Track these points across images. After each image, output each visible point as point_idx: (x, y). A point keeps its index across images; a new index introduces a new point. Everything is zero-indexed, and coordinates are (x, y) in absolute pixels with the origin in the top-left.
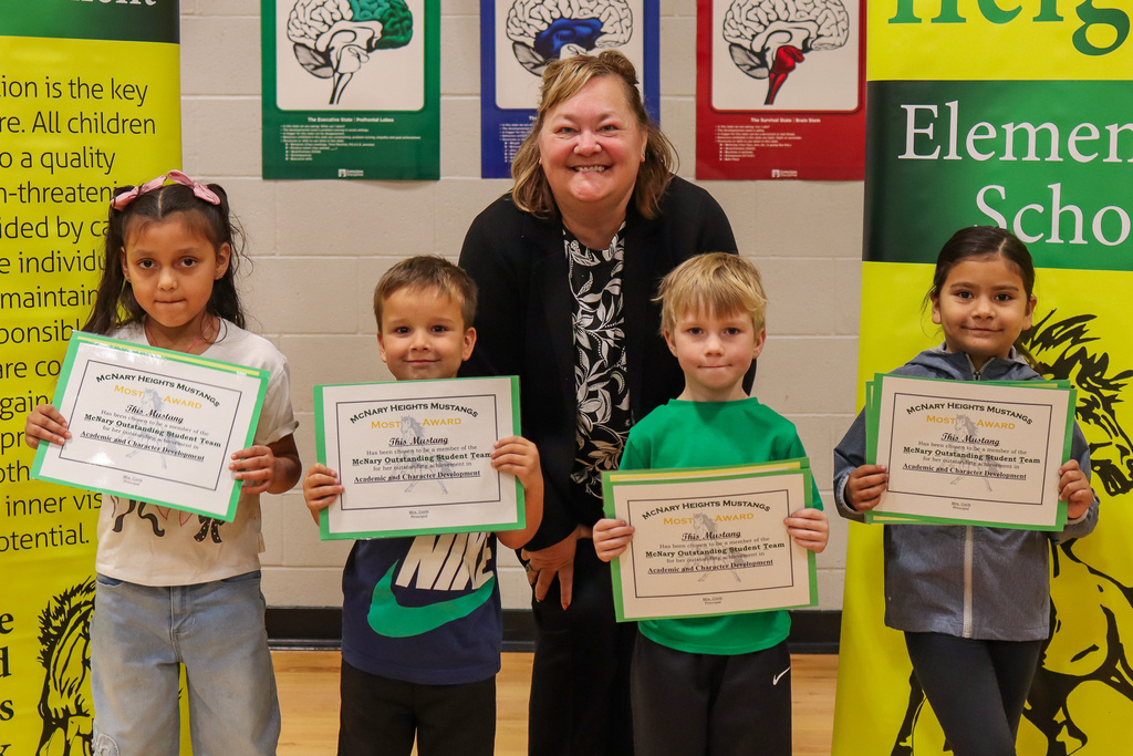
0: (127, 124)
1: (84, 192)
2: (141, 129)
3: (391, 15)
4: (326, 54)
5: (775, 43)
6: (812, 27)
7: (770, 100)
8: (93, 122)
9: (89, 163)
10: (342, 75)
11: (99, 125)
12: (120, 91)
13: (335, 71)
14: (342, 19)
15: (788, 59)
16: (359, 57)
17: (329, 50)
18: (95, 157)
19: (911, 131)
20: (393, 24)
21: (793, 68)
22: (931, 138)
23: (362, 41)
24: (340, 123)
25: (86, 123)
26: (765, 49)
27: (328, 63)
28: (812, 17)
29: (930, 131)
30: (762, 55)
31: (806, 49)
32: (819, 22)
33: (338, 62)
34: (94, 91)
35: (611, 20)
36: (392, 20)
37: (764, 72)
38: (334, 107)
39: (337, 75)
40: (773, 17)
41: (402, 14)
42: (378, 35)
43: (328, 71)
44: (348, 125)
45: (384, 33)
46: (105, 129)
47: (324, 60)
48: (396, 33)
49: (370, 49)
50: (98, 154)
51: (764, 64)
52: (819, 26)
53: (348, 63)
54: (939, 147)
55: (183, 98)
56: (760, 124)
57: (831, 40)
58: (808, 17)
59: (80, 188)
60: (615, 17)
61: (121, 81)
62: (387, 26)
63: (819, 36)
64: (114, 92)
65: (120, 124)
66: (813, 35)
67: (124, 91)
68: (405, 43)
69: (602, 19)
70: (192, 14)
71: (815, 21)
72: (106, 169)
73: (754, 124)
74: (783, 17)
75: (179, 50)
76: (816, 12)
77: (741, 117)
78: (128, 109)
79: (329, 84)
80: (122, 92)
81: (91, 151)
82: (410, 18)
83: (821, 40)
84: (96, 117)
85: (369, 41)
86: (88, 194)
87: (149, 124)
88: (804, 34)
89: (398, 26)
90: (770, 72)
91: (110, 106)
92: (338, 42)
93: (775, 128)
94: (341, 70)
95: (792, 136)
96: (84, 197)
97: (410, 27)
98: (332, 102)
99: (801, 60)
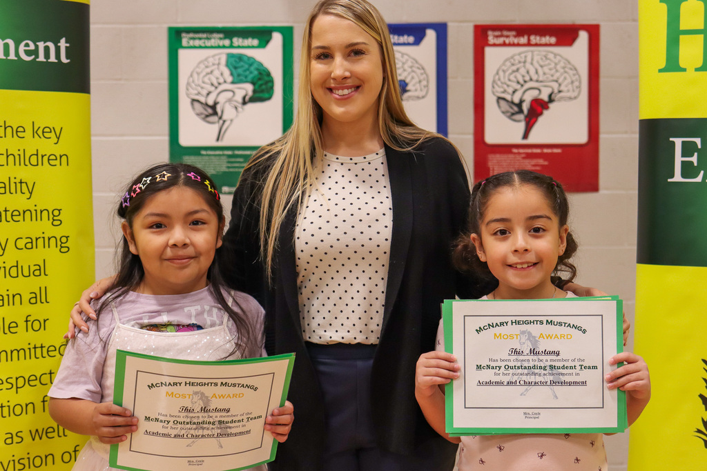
0: (45, 158)
1: (9, 214)
2: (57, 162)
3: (260, 79)
4: (214, 107)
5: (529, 97)
6: (555, 85)
7: (526, 136)
8: (17, 157)
9: (13, 190)
10: (224, 121)
11: (22, 159)
12: (40, 132)
13: (220, 118)
14: (225, 82)
15: (538, 108)
16: (236, 108)
17: (216, 103)
18: (19, 185)
19: (679, 159)
20: (261, 85)
21: (541, 114)
22: (696, 164)
23: (239, 98)
24: (223, 155)
25: (11, 158)
26: (521, 101)
27: (215, 113)
28: (555, 78)
29: (694, 159)
30: (519, 105)
31: (551, 100)
32: (560, 81)
33: (222, 112)
34: (18, 132)
35: (414, 81)
36: (260, 82)
37: (521, 117)
38: (220, 144)
39: (221, 122)
40: (527, 78)
41: (266, 78)
42: (250, 93)
43: (215, 118)
44: (229, 156)
45: (254, 91)
46: (27, 163)
47: (212, 111)
48: (262, 91)
49: (244, 103)
50: (21, 183)
51: (521, 111)
52: (560, 85)
53: (229, 113)
54: (702, 172)
55: (93, 138)
56: (519, 153)
57: (568, 95)
58: (551, 78)
59: (6, 211)
60: (416, 80)
61: (40, 124)
62: (257, 86)
63: (560, 92)
64: (35, 133)
65: (39, 158)
66: (556, 91)
67: (43, 132)
68: (269, 98)
69: (407, 81)
70: (120, 79)
71: (557, 81)
72: (28, 195)
73: (515, 153)
74: (535, 77)
75: (89, 99)
76: (557, 75)
77: (505, 149)
78: (47, 146)
79: (216, 128)
80: (42, 132)
81: (15, 181)
82: (272, 81)
83: (561, 94)
84: (19, 153)
85: (244, 98)
86: (12, 216)
87: (64, 158)
88: (548, 91)
89: (264, 87)
90: (526, 117)
91: (31, 144)
92: (222, 99)
93: (529, 156)
94: (225, 117)
95: (541, 162)
96: (9, 218)
97: (272, 88)
98: (218, 140)
99: (547, 108)
